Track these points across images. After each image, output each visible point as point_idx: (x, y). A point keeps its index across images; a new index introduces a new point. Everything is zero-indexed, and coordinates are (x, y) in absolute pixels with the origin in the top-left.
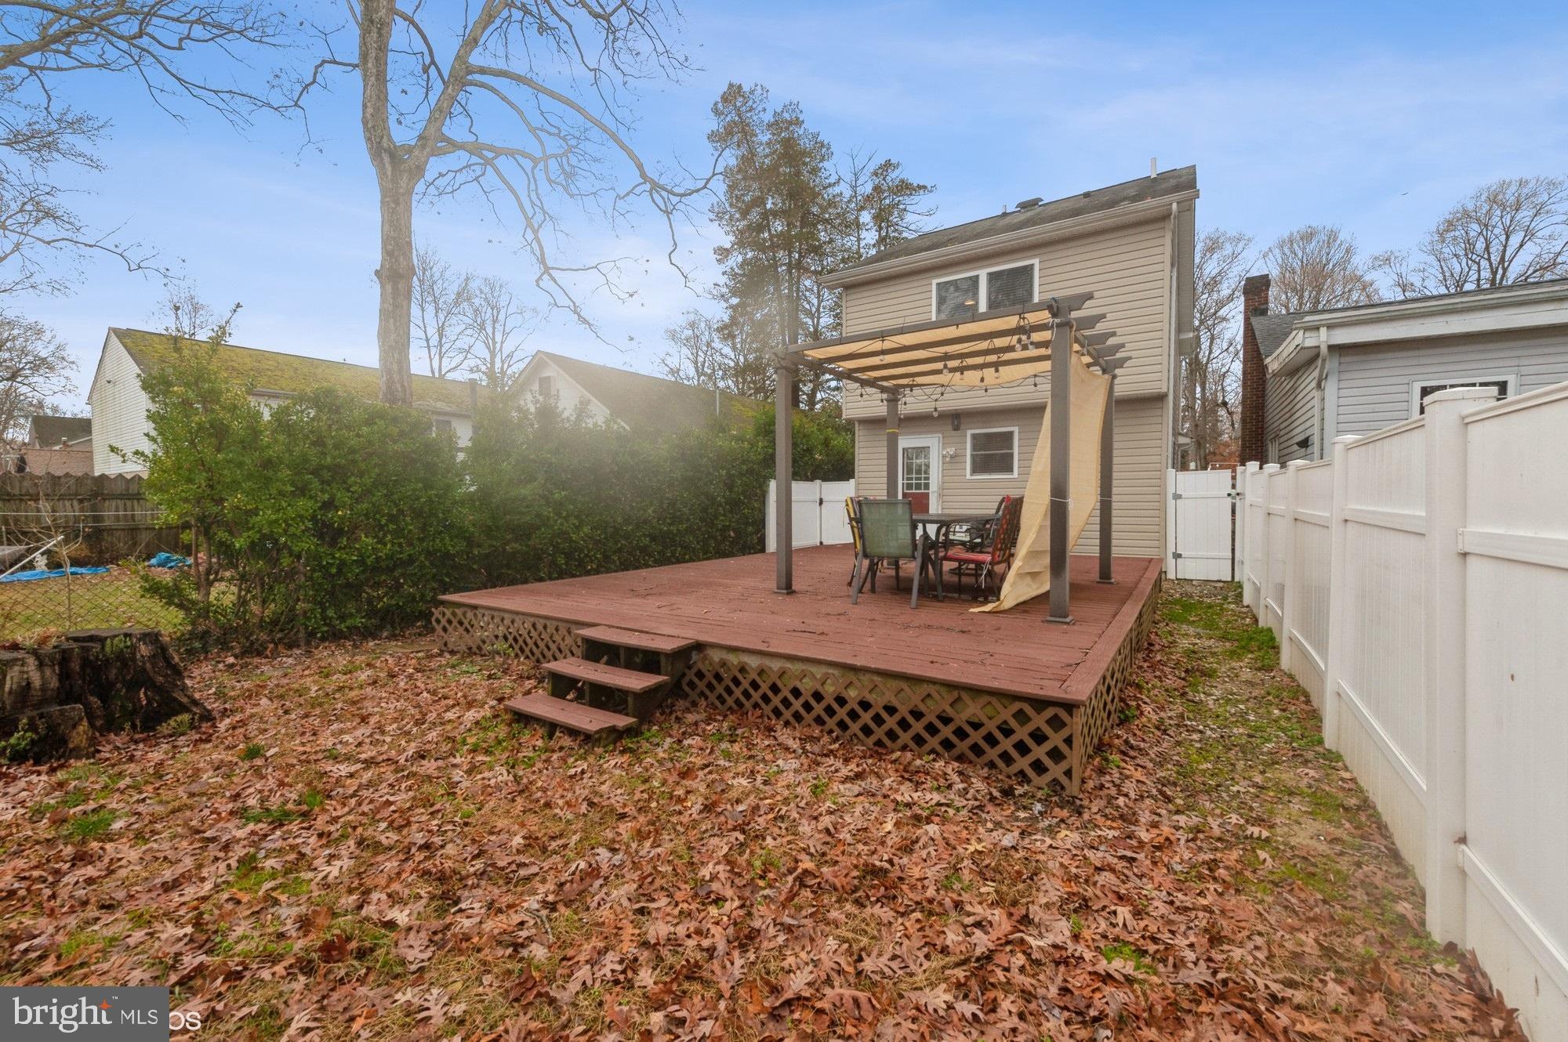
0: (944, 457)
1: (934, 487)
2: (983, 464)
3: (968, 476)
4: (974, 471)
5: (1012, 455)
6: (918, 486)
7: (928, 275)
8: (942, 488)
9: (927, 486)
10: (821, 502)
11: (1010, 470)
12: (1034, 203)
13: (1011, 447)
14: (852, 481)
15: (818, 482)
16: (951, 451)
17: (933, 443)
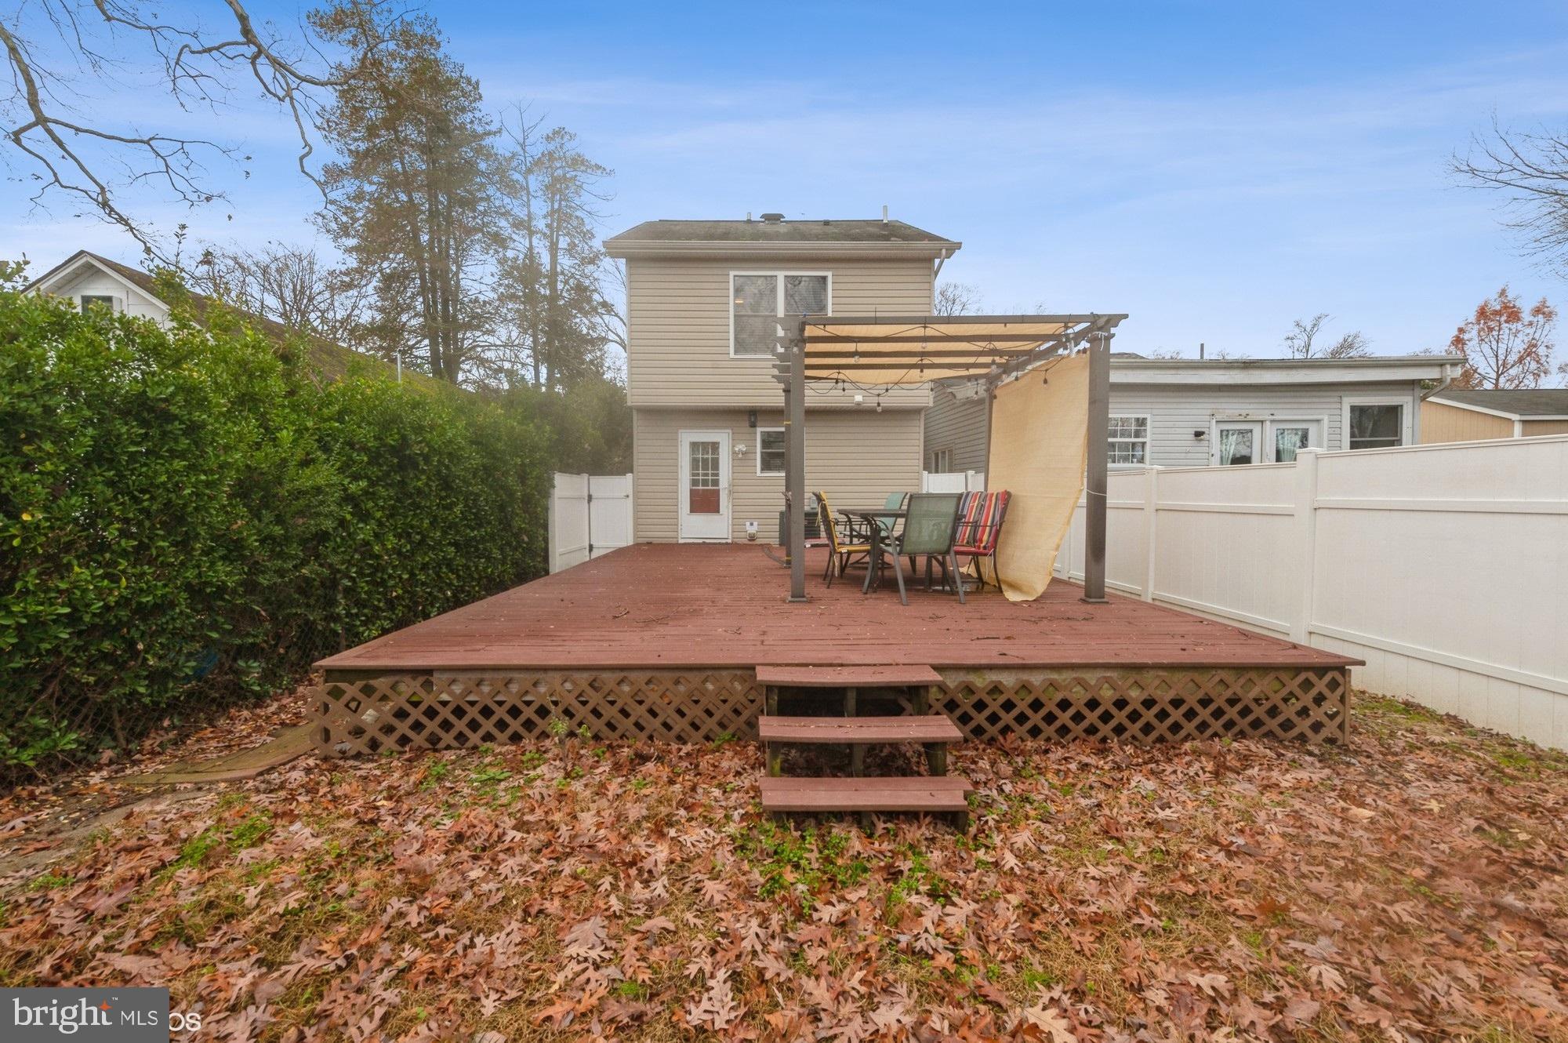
0: (734, 453)
1: (724, 483)
3: (759, 473)
4: (762, 469)
6: (705, 483)
7: (725, 265)
8: (732, 485)
9: (716, 483)
10: (590, 498)
12: (777, 217)
14: (629, 476)
15: (586, 476)
16: (741, 447)
17: (722, 437)
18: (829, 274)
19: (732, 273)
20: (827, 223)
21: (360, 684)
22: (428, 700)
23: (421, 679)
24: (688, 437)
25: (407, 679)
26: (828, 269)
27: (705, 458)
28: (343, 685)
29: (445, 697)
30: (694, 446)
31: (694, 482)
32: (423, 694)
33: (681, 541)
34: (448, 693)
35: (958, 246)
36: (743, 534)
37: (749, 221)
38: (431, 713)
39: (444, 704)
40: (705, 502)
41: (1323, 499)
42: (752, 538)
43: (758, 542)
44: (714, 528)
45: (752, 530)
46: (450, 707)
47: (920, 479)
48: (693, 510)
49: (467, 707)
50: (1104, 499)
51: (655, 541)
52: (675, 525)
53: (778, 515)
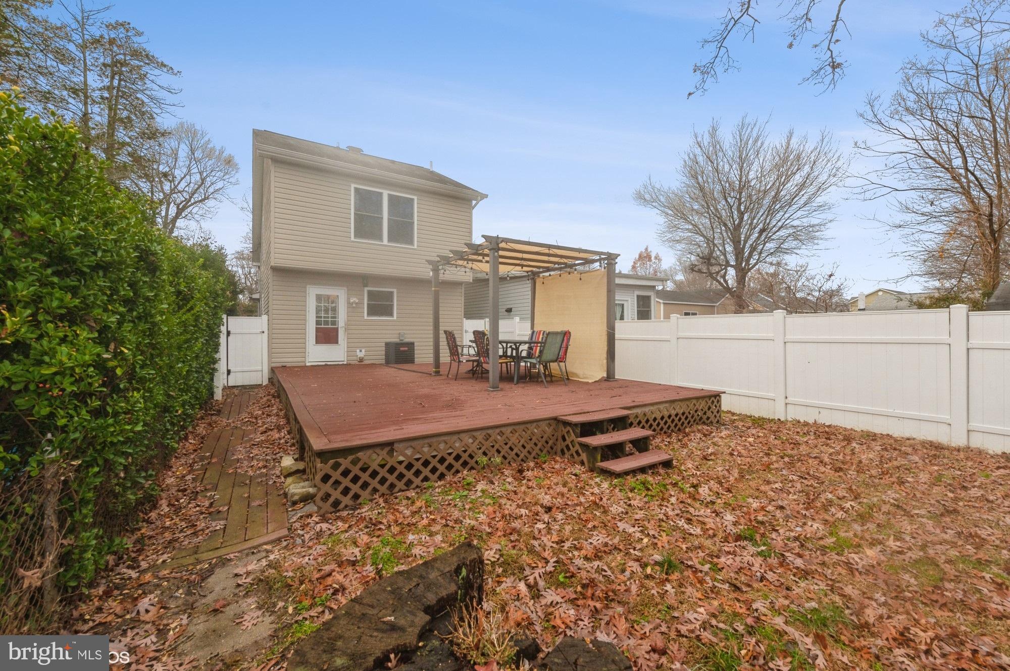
0: (349, 303)
1: (341, 323)
2: (373, 311)
3: (366, 317)
4: (369, 314)
5: (392, 306)
6: (327, 323)
8: (347, 325)
9: (334, 323)
11: (391, 314)
12: (359, 151)
13: (392, 301)
14: (264, 317)
16: (353, 299)
17: (340, 294)
18: (415, 198)
19: (353, 186)
20: (393, 162)
21: (350, 458)
22: (391, 462)
23: (387, 449)
24: (313, 292)
25: (378, 450)
26: (415, 195)
27: (327, 307)
28: (341, 460)
29: (401, 458)
30: (319, 298)
31: (318, 323)
32: (388, 458)
33: (308, 364)
34: (402, 455)
35: (486, 196)
36: (355, 358)
37: (338, 148)
38: (392, 470)
39: (401, 463)
40: (327, 336)
41: (681, 334)
42: (361, 360)
43: (366, 362)
44: (335, 354)
45: (361, 354)
46: (404, 464)
47: (462, 323)
48: (318, 341)
49: (414, 463)
50: (614, 334)
51: (288, 365)
52: (304, 352)
53: (383, 344)
